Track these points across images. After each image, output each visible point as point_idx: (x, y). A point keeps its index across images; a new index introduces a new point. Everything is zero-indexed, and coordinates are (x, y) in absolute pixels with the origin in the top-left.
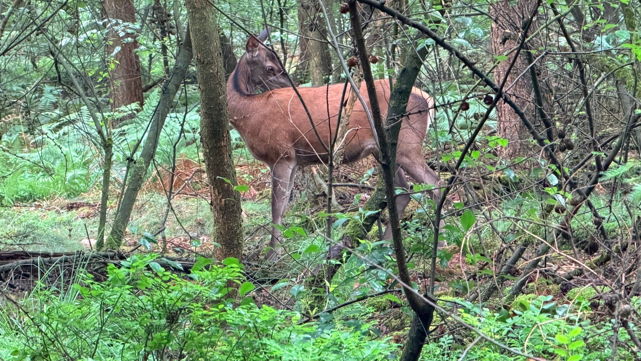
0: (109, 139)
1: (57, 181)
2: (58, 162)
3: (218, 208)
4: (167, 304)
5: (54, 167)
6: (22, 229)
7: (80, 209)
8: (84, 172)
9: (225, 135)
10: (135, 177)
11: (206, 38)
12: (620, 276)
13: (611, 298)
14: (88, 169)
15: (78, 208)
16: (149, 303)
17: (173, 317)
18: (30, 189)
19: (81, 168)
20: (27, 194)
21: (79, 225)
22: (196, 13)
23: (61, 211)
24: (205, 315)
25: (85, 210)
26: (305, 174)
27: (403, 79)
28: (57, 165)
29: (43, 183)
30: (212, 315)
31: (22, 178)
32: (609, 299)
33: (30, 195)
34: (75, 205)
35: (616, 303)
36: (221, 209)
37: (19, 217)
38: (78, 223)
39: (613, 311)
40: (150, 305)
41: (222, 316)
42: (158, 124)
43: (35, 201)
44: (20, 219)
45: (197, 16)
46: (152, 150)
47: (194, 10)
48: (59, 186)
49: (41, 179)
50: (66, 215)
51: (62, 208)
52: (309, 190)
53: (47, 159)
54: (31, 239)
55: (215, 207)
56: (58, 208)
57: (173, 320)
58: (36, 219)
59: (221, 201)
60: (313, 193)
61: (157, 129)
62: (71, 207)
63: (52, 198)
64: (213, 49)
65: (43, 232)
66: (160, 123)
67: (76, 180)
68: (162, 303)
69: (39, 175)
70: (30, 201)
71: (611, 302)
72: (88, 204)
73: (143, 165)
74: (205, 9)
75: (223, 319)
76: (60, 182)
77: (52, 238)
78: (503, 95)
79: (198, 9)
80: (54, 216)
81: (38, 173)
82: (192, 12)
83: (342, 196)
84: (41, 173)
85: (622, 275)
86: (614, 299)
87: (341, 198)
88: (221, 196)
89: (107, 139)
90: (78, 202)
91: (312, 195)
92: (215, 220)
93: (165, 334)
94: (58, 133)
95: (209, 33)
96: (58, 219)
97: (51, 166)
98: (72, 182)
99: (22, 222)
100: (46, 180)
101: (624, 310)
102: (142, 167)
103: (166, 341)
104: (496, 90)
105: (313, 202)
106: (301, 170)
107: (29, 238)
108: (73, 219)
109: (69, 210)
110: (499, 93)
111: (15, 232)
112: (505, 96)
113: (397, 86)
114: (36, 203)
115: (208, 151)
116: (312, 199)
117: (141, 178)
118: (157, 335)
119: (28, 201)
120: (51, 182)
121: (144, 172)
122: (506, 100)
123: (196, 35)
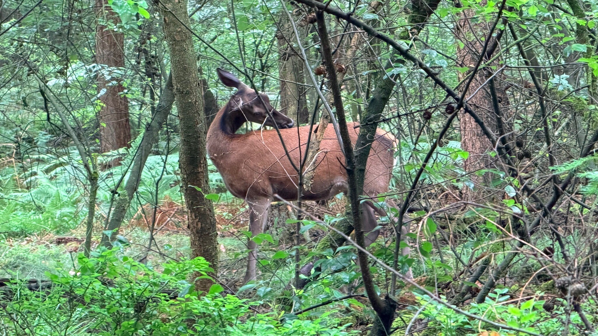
0: (95, 172)
1: (48, 219)
2: (49, 201)
3: (194, 231)
4: (135, 294)
5: (45, 205)
6: (12, 260)
7: (68, 244)
8: (73, 210)
9: (202, 162)
10: (119, 208)
11: (185, 69)
12: (572, 261)
13: (564, 281)
14: (77, 207)
15: (66, 242)
16: (118, 293)
17: (140, 307)
18: (22, 226)
19: (70, 206)
20: (18, 230)
21: (67, 258)
22: (176, 45)
23: (50, 245)
24: (171, 305)
25: (73, 245)
26: (281, 213)
27: (371, 108)
28: (48, 204)
29: (34, 220)
30: (178, 304)
31: (14, 216)
32: (562, 282)
33: (22, 231)
34: (63, 240)
35: (568, 286)
36: (197, 232)
37: (11, 250)
38: (66, 256)
39: (566, 294)
40: (119, 295)
41: (188, 306)
42: (141, 159)
43: (26, 237)
44: (11, 252)
45: (177, 48)
46: (135, 183)
47: (174, 42)
48: (50, 223)
49: (32, 217)
50: (54, 249)
51: (51, 243)
52: (284, 228)
53: (39, 198)
54: (20, 270)
55: (192, 230)
56: (48, 243)
57: (141, 309)
58: (26, 252)
59: (197, 225)
60: (288, 230)
61: (141, 163)
62: (59, 242)
63: (42, 234)
64: (191, 80)
65: (32, 263)
66: (143, 159)
67: (66, 218)
68: (130, 294)
69: (30, 213)
70: (22, 237)
71: (564, 285)
72: (76, 239)
73: (127, 197)
74: (184, 41)
75: (188, 308)
76: (50, 219)
77: (41, 268)
78: (464, 105)
79: (178, 41)
80: (43, 250)
81: (30, 211)
82: (173, 45)
83: (316, 234)
84: (33, 212)
85: (574, 261)
86: (566, 282)
87: (315, 236)
88: (197, 220)
89: (92, 173)
90: (67, 237)
91: (288, 232)
92: (191, 243)
93: (133, 322)
94: (49, 174)
95: (189, 64)
96: (47, 252)
97: (42, 205)
98: (61, 219)
99: (13, 255)
100: (37, 217)
101: (576, 289)
102: (126, 200)
103: (133, 329)
104: (457, 99)
105: (288, 239)
106: (277, 209)
107: (19, 268)
108: (61, 253)
109: (59, 244)
110: (460, 103)
111: (6, 262)
112: (466, 105)
113: (366, 115)
114: (27, 238)
115: (185, 176)
116: (287, 236)
117: (124, 209)
118: (125, 323)
119: (19, 237)
120: (42, 219)
121: (127, 205)
122: (467, 110)
123: (176, 66)
